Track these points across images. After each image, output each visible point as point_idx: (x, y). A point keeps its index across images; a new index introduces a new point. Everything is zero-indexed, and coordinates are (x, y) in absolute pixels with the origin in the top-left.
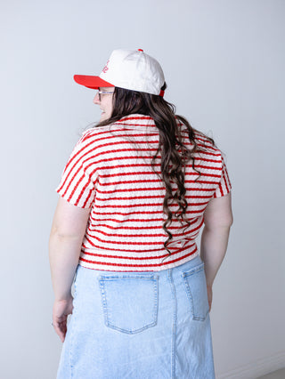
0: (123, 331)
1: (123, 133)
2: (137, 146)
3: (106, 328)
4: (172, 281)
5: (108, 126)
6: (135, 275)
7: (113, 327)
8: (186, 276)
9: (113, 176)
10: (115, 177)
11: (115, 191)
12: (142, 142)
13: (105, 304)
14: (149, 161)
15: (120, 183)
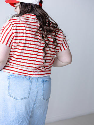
0: (15, 98)
1: (25, 20)
2: (30, 26)
3: (8, 96)
4: (38, 82)
5: (19, 17)
6: (23, 76)
7: (11, 96)
8: (43, 81)
9: (19, 36)
10: (20, 37)
11: (19, 43)
12: (32, 25)
13: (9, 86)
14: (34, 33)
15: (22, 40)
